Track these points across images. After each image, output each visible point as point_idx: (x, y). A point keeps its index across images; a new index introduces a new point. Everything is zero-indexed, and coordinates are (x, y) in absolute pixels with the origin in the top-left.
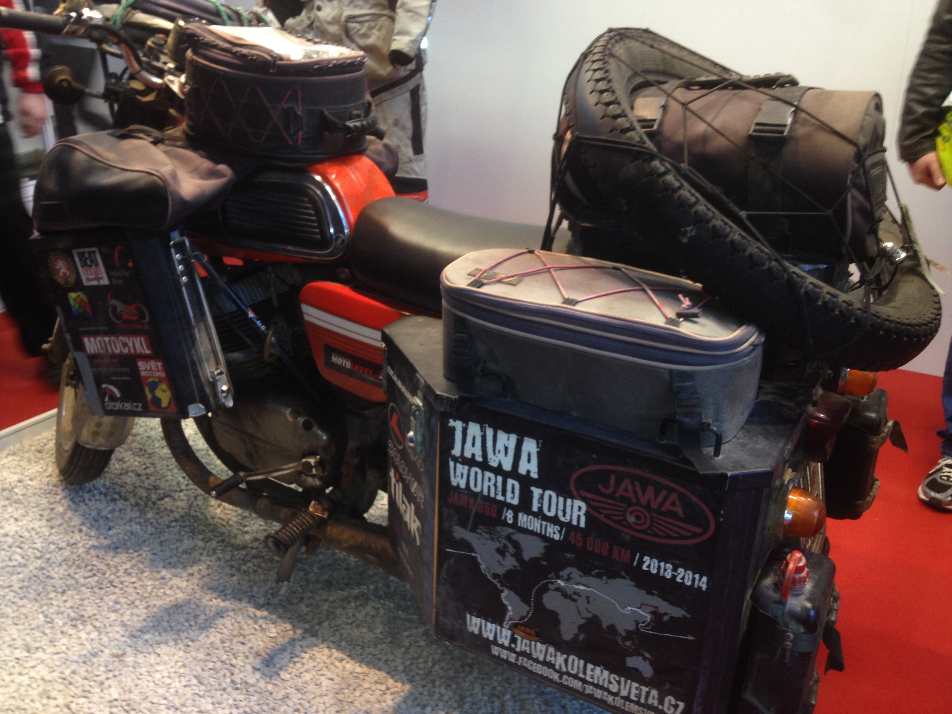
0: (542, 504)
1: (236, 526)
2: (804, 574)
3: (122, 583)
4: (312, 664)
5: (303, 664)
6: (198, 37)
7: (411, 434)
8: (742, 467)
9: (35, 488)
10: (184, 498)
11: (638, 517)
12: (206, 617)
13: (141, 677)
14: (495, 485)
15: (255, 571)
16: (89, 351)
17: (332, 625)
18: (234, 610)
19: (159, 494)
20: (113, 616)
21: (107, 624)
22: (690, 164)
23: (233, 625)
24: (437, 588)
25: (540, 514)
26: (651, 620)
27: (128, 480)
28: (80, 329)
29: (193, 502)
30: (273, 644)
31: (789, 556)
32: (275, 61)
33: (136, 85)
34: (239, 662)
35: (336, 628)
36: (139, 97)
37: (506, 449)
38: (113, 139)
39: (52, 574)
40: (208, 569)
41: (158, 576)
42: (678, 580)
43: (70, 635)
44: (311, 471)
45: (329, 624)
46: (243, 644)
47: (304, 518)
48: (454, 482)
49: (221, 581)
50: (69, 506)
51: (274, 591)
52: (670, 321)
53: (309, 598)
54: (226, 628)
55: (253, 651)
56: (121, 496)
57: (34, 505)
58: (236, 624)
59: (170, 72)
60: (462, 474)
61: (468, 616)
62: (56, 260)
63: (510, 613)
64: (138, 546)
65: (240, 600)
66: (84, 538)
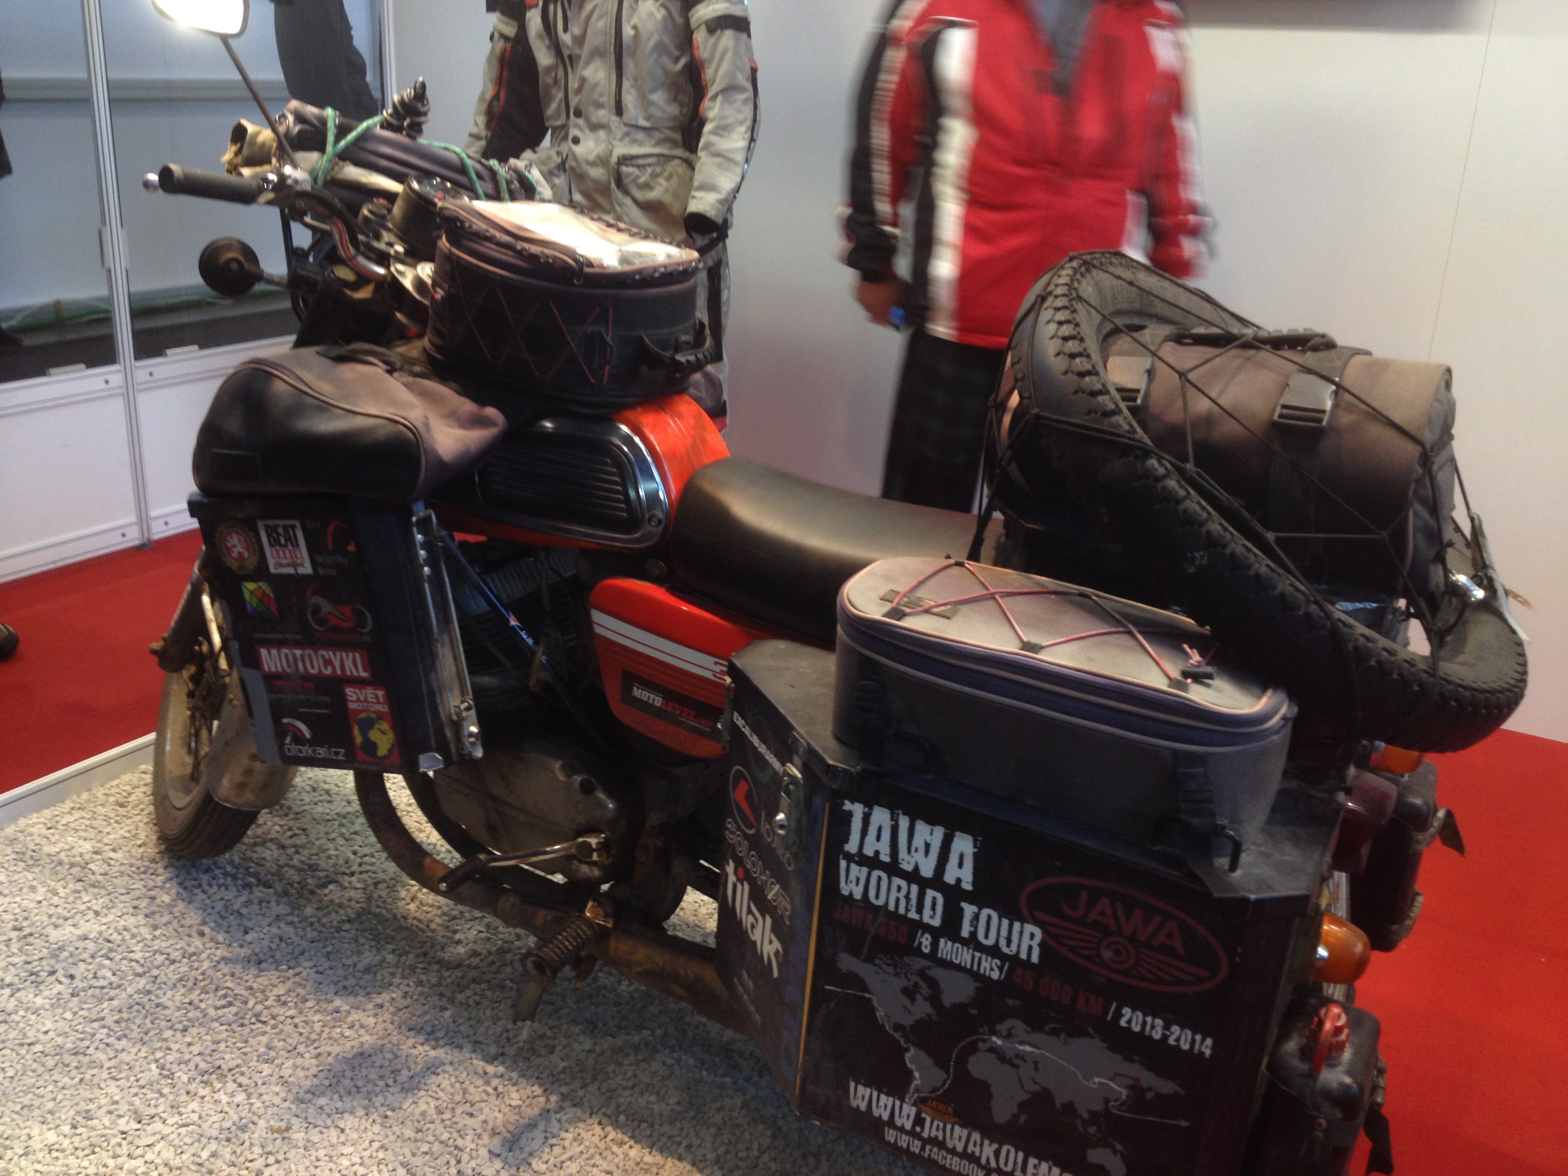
0: (976, 928)
1: (441, 932)
2: (1343, 1037)
3: (274, 1017)
4: (577, 1149)
5: (564, 1148)
6: (462, 222)
7: (781, 816)
8: (1270, 887)
9: (122, 864)
10: (359, 885)
11: (1117, 952)
12: (411, 1074)
13: (317, 1164)
14: (907, 897)
15: (478, 1004)
16: (266, 669)
17: (603, 1089)
18: (451, 1063)
19: (320, 878)
20: (266, 1069)
21: (260, 1082)
22: (1197, 465)
23: (452, 1085)
24: (807, 1042)
25: (972, 942)
26: (1128, 1097)
27: (267, 854)
28: (256, 636)
29: (372, 892)
30: (517, 1117)
31: (1323, 1012)
32: (581, 269)
33: (344, 273)
34: (468, 1143)
35: (608, 1094)
36: (348, 292)
37: (927, 846)
38: (326, 362)
39: (164, 1000)
40: (405, 997)
41: (330, 1007)
42: (1171, 1041)
43: (203, 1097)
44: (591, 856)
45: (599, 1088)
46: (471, 1115)
47: (579, 927)
48: (845, 890)
49: (427, 1018)
50: (178, 894)
51: (511, 1035)
52: (1173, 682)
53: (565, 1047)
54: (442, 1090)
55: (490, 1127)
56: (259, 881)
57: (124, 891)
58: (458, 1085)
59: (399, 259)
60: (858, 879)
61: (852, 1085)
62: (230, 534)
63: (917, 1082)
64: (295, 958)
65: (460, 1047)
66: (208, 945)
